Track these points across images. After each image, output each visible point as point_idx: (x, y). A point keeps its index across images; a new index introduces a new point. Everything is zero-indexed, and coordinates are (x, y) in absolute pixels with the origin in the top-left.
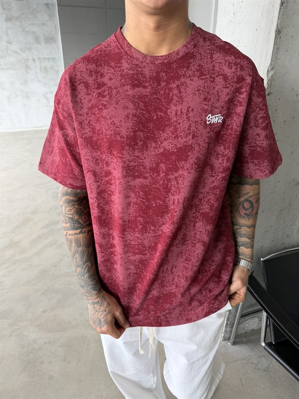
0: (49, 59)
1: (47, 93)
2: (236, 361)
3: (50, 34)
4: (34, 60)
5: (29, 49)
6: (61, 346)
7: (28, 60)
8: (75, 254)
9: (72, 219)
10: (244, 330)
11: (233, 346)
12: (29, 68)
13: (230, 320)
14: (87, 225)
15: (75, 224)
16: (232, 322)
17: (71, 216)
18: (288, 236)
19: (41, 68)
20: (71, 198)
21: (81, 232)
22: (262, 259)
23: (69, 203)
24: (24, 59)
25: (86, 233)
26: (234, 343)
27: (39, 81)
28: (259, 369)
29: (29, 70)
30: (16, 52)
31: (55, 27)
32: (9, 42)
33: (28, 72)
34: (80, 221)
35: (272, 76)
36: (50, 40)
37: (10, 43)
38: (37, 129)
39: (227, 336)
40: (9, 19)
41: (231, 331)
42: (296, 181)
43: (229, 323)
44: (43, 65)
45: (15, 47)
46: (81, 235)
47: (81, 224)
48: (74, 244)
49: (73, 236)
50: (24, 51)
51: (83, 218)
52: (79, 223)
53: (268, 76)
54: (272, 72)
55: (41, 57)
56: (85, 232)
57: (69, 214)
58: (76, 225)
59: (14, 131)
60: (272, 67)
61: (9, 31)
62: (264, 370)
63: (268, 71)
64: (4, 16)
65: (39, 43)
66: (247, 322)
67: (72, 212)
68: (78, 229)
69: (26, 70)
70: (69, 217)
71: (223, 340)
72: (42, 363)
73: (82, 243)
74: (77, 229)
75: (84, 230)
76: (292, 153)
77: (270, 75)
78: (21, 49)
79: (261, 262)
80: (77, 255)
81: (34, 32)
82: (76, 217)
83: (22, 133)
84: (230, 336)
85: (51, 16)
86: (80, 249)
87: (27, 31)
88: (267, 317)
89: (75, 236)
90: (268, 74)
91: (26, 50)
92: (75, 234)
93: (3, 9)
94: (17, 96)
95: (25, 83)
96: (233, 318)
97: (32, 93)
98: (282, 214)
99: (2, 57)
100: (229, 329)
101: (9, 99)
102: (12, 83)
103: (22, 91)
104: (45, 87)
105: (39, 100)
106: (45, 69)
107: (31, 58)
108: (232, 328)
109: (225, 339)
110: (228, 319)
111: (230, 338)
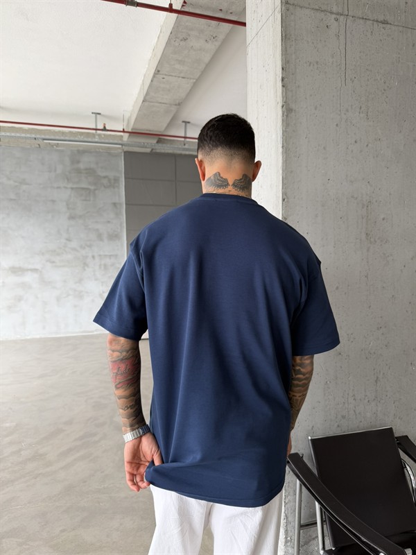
0: (110, 256)
4: (93, 257)
5: (90, 246)
7: (87, 257)
12: (87, 266)
13: (290, 534)
16: (293, 538)
19: (100, 265)
22: (309, 438)
24: (82, 256)
27: (96, 280)
29: (86, 268)
30: (74, 249)
31: (121, 225)
32: (69, 240)
33: (85, 270)
36: (114, 237)
40: (71, 218)
43: (289, 538)
44: (103, 262)
45: (74, 244)
50: (84, 248)
55: (102, 253)
59: (59, 336)
61: (70, 229)
64: (67, 214)
65: (101, 240)
69: (84, 267)
78: (81, 247)
79: (310, 443)
81: (97, 230)
83: (68, 338)
85: (118, 214)
93: (68, 208)
94: (68, 295)
95: (80, 281)
96: (293, 530)
97: (87, 292)
98: (329, 388)
99: (58, 254)
100: (290, 551)
101: (58, 299)
102: (65, 281)
103: (75, 290)
104: (102, 285)
105: (93, 301)
106: (105, 265)
107: (90, 255)
108: (294, 548)
110: (286, 532)
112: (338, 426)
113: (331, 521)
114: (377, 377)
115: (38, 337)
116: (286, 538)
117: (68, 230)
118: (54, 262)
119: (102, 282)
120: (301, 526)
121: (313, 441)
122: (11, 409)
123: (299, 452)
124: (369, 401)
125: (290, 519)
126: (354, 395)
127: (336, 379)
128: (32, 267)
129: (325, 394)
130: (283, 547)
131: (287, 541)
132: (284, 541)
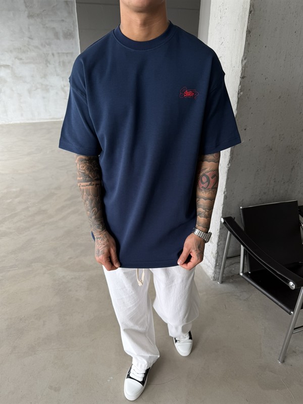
0: (67, 53)
1: (64, 86)
2: (222, 294)
3: (69, 30)
4: (53, 55)
5: (49, 44)
6: (84, 281)
7: (48, 54)
9: (84, 173)
10: (231, 273)
11: (222, 285)
12: (49, 62)
13: (219, 262)
14: (95, 180)
15: (87, 177)
18: (265, 193)
19: (59, 62)
20: (84, 158)
21: (90, 184)
22: (241, 208)
23: (82, 161)
24: (44, 54)
25: (95, 186)
26: (222, 282)
27: (58, 75)
28: (240, 299)
29: (48, 65)
30: (36, 47)
31: (74, 24)
33: (47, 66)
34: (90, 175)
35: (245, 64)
36: (68, 35)
37: (32, 39)
38: (55, 120)
39: (217, 276)
40: (30, 16)
42: (269, 147)
43: (218, 264)
44: (61, 60)
45: (36, 42)
46: (91, 186)
47: (91, 178)
48: (85, 194)
49: (84, 188)
50: (45, 46)
51: (93, 174)
54: (245, 61)
55: (60, 52)
56: (94, 184)
57: (82, 170)
59: (34, 122)
60: (245, 57)
61: (31, 27)
62: (245, 300)
64: (26, 13)
65: (58, 38)
66: (233, 266)
67: (84, 169)
68: (88, 182)
69: (46, 64)
70: (82, 172)
72: (70, 291)
73: (91, 193)
76: (264, 124)
77: (244, 63)
78: (42, 45)
79: (241, 211)
80: (87, 202)
81: (54, 28)
82: (87, 173)
85: (70, 13)
86: (90, 197)
87: (47, 27)
88: (244, 250)
89: (86, 187)
91: (46, 46)
92: (87, 185)
93: (26, 7)
94: (37, 89)
95: (45, 76)
96: (221, 260)
97: (51, 86)
98: (258, 174)
99: (24, 52)
100: (218, 270)
101: (30, 91)
102: (32, 76)
103: (42, 85)
104: (63, 80)
105: (57, 93)
106: (64, 63)
107: (50, 53)
108: (220, 269)
109: (215, 279)
110: (217, 261)
111: (219, 278)
112: (260, 199)
114: (294, 166)
115: (18, 122)
116: (216, 264)
117: (29, 28)
118: (21, 59)
119: (63, 78)
120: (227, 258)
121: (243, 209)
122: (13, 178)
123: (232, 216)
124: (284, 183)
125: (220, 254)
126: (275, 179)
127: (265, 167)
128: (5, 64)
129: (255, 178)
130: (213, 268)
131: (216, 265)
132: (214, 265)
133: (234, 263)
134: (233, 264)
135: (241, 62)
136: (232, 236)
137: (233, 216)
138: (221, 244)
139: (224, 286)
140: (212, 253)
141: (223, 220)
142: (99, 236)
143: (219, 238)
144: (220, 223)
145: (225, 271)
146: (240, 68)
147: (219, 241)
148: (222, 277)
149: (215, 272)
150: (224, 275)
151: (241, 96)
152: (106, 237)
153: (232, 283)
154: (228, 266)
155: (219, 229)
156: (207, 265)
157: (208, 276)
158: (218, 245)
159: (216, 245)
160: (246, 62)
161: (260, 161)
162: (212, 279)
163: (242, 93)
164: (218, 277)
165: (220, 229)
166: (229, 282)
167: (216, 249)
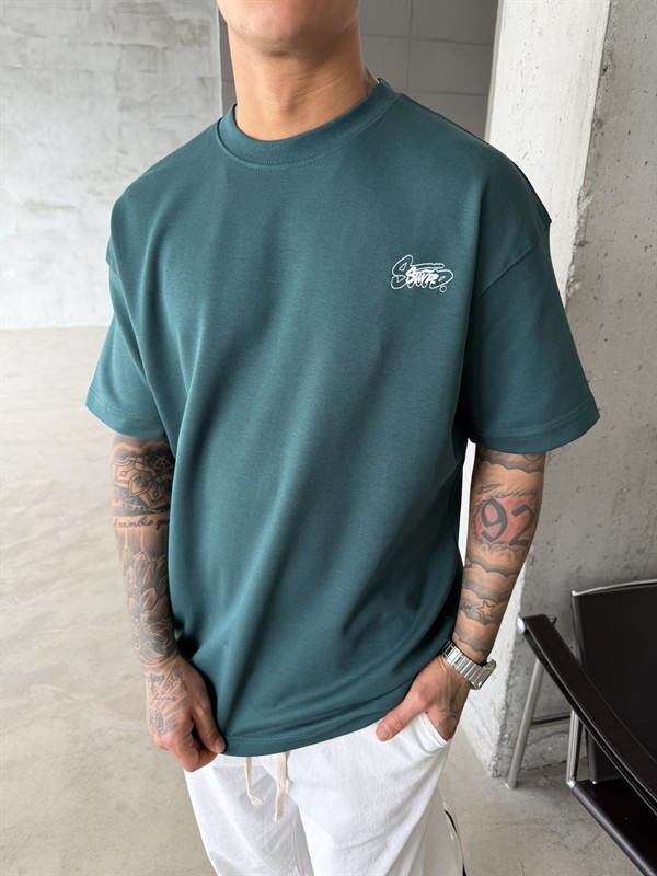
2: (517, 823)
8: (126, 568)
9: (127, 491)
10: (544, 759)
11: (516, 792)
13: (509, 729)
14: (157, 509)
15: (132, 503)
16: (513, 735)
17: (125, 486)
20: (130, 449)
21: (142, 522)
22: (573, 593)
23: (124, 458)
25: (154, 526)
26: (517, 785)
28: (567, 847)
34: (143, 497)
35: (588, 209)
39: (503, 766)
41: (511, 757)
43: (506, 736)
46: (142, 528)
47: (145, 504)
48: (126, 547)
49: (125, 530)
51: (151, 492)
52: (140, 501)
53: (579, 208)
54: (588, 201)
56: (152, 522)
57: (121, 481)
58: (134, 506)
60: (588, 190)
62: (580, 850)
63: (579, 199)
66: (548, 740)
67: (127, 478)
68: (137, 515)
70: (121, 488)
71: (493, 776)
73: (142, 545)
74: (135, 513)
75: (149, 518)
77: (584, 206)
79: (573, 600)
80: (131, 570)
82: (135, 489)
84: (509, 768)
86: (138, 557)
89: (129, 528)
90: (579, 203)
92: (131, 524)
96: (515, 725)
98: (623, 500)
100: (506, 751)
108: (513, 748)
109: (499, 774)
110: (504, 727)
111: (508, 772)
113: (596, 749)
116: (502, 735)
120: (534, 723)
123: (546, 615)
125: (512, 710)
127: (643, 483)
129: (613, 512)
130: (493, 745)
131: (501, 739)
132: (497, 738)
133: (553, 734)
134: (548, 736)
135: (575, 202)
136: (547, 676)
137: (550, 614)
138: (516, 683)
139: (523, 796)
140: (492, 703)
141: (521, 626)
142: (160, 674)
143: (512, 667)
144: (514, 628)
145: (526, 753)
146: (574, 220)
147: (510, 677)
148: (520, 769)
149: (499, 757)
150: (524, 765)
151: (575, 293)
152: (179, 675)
153: (546, 788)
154: (535, 742)
155: (512, 644)
156: (478, 731)
157: (479, 762)
158: (509, 687)
159: (504, 686)
160: (591, 204)
161: (627, 467)
162: (490, 773)
163: (577, 286)
164: (505, 767)
165: (516, 644)
166: (538, 787)
167: (503, 696)
